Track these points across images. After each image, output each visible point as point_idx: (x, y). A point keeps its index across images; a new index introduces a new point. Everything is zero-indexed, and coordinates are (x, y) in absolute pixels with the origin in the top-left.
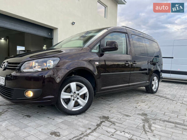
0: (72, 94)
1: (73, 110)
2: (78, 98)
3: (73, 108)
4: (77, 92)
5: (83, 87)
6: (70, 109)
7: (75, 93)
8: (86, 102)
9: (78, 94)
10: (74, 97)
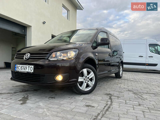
0: (84, 78)
1: (86, 90)
2: (88, 81)
3: (85, 89)
4: (88, 77)
5: (91, 72)
6: (83, 90)
7: (86, 77)
8: (94, 83)
9: (88, 78)
10: (85, 81)
